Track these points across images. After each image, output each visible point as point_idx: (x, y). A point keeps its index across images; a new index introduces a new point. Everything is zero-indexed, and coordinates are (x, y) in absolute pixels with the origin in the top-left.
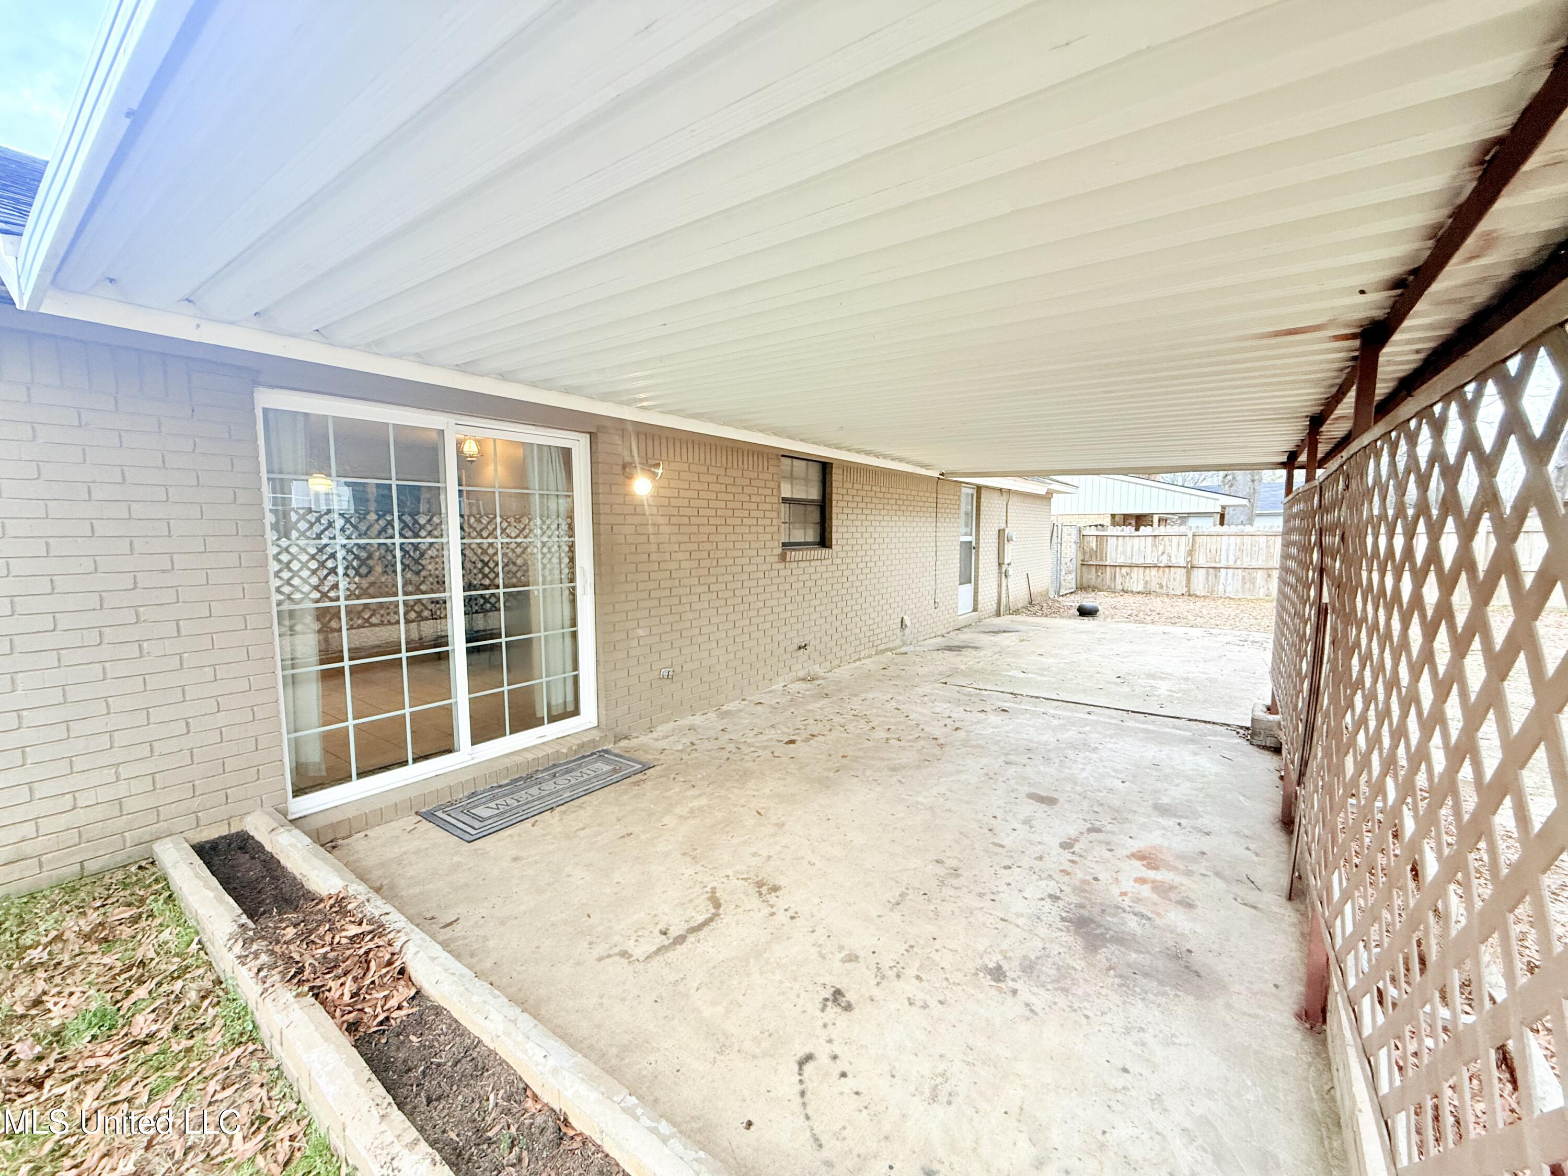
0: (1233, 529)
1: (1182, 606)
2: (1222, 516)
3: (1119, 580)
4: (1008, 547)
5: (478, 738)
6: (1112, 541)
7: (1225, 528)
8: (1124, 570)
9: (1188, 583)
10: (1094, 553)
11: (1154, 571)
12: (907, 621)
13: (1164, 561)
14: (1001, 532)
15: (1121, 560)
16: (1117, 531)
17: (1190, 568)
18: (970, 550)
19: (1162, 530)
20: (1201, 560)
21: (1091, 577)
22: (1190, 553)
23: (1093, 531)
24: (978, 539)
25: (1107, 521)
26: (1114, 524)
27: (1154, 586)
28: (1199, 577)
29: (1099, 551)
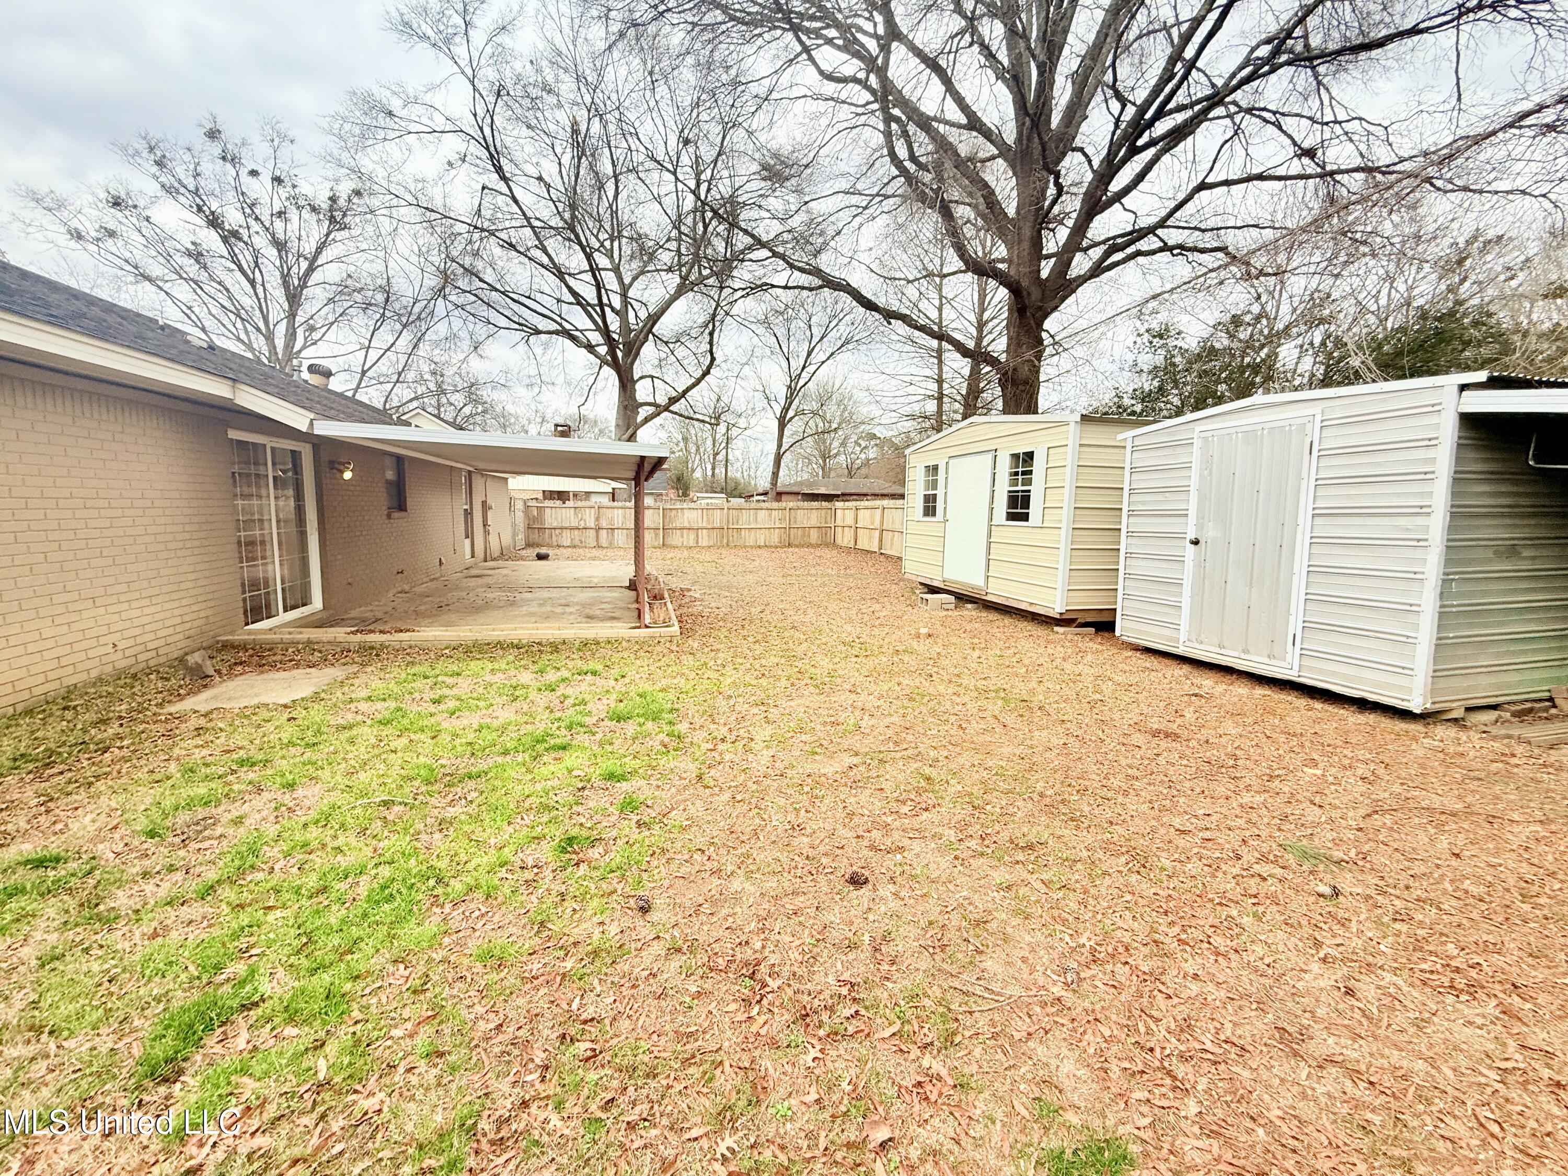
0: (620, 504)
1: (595, 553)
2: (613, 494)
3: (554, 538)
4: (490, 513)
5: (285, 610)
6: (548, 511)
7: (616, 504)
8: (557, 531)
9: (597, 539)
10: (535, 519)
11: (576, 532)
12: (443, 560)
13: (582, 524)
14: (484, 503)
15: (555, 524)
16: (548, 503)
17: (598, 529)
18: (468, 514)
19: (579, 504)
20: (604, 524)
21: (535, 537)
22: (597, 519)
23: (534, 503)
24: (471, 508)
25: (540, 496)
26: (545, 498)
27: (577, 542)
28: (603, 533)
29: (540, 517)
